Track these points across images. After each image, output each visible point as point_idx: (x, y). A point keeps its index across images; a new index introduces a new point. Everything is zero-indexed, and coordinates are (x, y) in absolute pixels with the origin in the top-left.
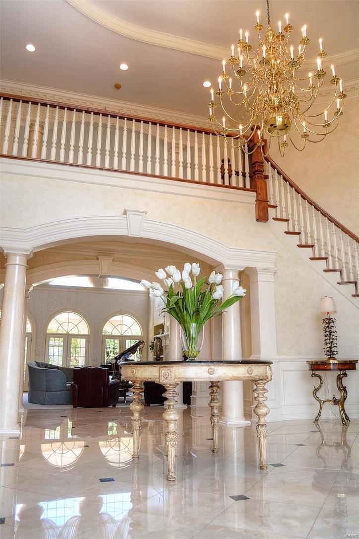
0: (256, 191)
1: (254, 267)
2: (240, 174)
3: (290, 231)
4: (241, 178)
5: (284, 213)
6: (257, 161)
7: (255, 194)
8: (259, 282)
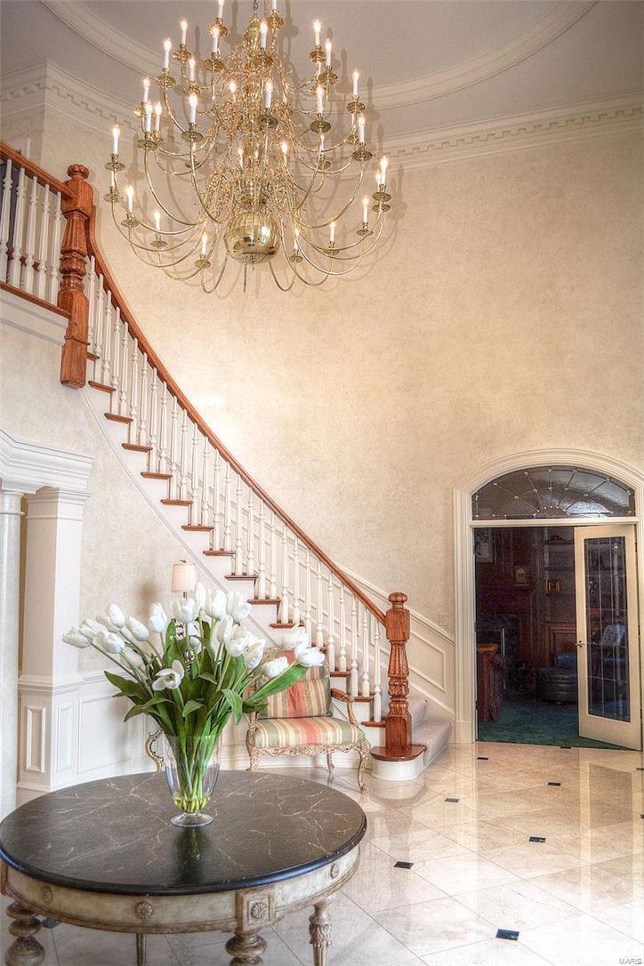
0: (69, 317)
1: (54, 486)
2: (42, 267)
3: (113, 413)
4: (42, 276)
5: (107, 374)
6: (77, 248)
7: (64, 321)
8: (58, 520)
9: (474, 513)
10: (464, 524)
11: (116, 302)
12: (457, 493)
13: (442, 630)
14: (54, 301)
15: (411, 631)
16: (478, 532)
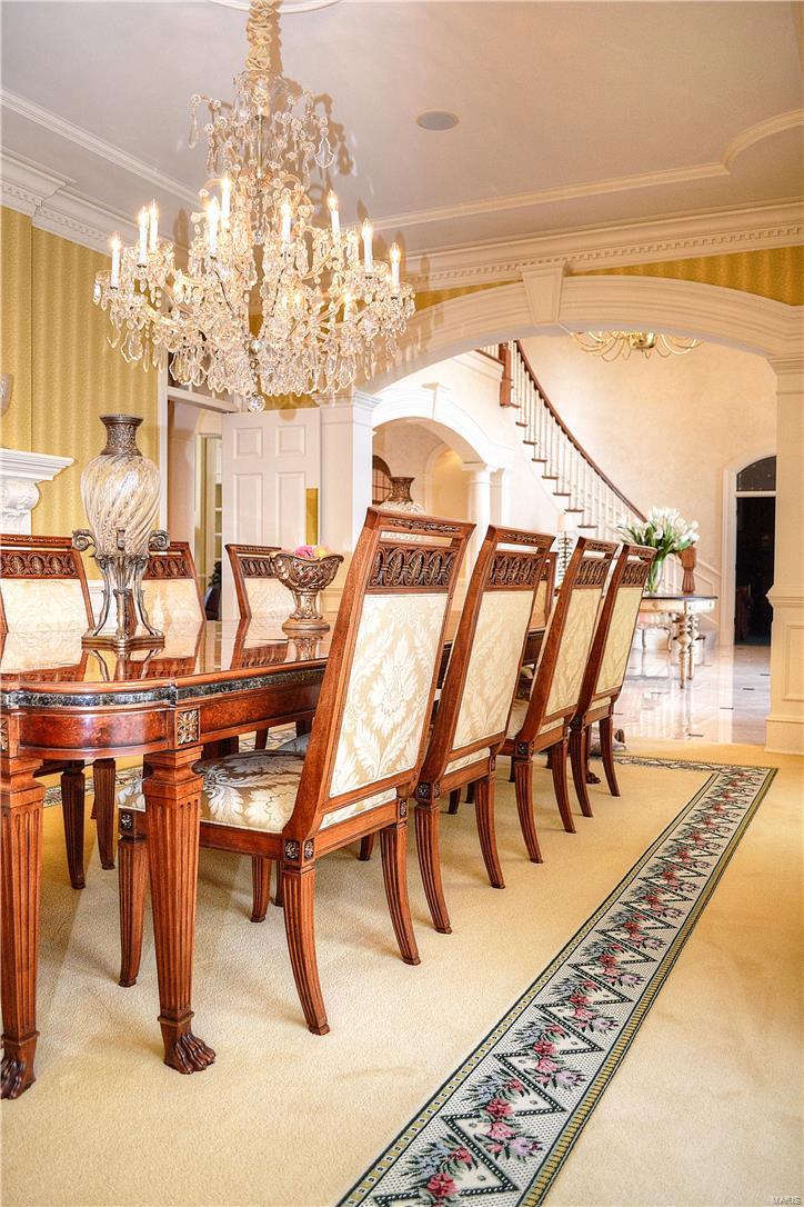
9: (738, 487)
10: (731, 494)
11: (527, 369)
12: (726, 472)
13: (715, 571)
14: (497, 356)
15: (698, 560)
16: (739, 500)
